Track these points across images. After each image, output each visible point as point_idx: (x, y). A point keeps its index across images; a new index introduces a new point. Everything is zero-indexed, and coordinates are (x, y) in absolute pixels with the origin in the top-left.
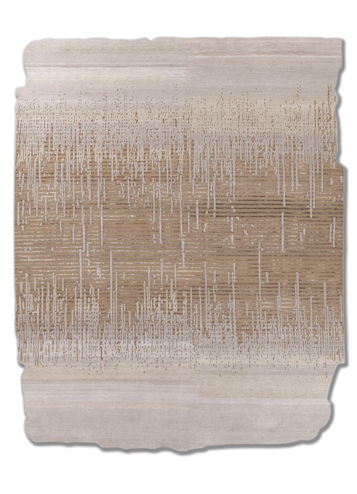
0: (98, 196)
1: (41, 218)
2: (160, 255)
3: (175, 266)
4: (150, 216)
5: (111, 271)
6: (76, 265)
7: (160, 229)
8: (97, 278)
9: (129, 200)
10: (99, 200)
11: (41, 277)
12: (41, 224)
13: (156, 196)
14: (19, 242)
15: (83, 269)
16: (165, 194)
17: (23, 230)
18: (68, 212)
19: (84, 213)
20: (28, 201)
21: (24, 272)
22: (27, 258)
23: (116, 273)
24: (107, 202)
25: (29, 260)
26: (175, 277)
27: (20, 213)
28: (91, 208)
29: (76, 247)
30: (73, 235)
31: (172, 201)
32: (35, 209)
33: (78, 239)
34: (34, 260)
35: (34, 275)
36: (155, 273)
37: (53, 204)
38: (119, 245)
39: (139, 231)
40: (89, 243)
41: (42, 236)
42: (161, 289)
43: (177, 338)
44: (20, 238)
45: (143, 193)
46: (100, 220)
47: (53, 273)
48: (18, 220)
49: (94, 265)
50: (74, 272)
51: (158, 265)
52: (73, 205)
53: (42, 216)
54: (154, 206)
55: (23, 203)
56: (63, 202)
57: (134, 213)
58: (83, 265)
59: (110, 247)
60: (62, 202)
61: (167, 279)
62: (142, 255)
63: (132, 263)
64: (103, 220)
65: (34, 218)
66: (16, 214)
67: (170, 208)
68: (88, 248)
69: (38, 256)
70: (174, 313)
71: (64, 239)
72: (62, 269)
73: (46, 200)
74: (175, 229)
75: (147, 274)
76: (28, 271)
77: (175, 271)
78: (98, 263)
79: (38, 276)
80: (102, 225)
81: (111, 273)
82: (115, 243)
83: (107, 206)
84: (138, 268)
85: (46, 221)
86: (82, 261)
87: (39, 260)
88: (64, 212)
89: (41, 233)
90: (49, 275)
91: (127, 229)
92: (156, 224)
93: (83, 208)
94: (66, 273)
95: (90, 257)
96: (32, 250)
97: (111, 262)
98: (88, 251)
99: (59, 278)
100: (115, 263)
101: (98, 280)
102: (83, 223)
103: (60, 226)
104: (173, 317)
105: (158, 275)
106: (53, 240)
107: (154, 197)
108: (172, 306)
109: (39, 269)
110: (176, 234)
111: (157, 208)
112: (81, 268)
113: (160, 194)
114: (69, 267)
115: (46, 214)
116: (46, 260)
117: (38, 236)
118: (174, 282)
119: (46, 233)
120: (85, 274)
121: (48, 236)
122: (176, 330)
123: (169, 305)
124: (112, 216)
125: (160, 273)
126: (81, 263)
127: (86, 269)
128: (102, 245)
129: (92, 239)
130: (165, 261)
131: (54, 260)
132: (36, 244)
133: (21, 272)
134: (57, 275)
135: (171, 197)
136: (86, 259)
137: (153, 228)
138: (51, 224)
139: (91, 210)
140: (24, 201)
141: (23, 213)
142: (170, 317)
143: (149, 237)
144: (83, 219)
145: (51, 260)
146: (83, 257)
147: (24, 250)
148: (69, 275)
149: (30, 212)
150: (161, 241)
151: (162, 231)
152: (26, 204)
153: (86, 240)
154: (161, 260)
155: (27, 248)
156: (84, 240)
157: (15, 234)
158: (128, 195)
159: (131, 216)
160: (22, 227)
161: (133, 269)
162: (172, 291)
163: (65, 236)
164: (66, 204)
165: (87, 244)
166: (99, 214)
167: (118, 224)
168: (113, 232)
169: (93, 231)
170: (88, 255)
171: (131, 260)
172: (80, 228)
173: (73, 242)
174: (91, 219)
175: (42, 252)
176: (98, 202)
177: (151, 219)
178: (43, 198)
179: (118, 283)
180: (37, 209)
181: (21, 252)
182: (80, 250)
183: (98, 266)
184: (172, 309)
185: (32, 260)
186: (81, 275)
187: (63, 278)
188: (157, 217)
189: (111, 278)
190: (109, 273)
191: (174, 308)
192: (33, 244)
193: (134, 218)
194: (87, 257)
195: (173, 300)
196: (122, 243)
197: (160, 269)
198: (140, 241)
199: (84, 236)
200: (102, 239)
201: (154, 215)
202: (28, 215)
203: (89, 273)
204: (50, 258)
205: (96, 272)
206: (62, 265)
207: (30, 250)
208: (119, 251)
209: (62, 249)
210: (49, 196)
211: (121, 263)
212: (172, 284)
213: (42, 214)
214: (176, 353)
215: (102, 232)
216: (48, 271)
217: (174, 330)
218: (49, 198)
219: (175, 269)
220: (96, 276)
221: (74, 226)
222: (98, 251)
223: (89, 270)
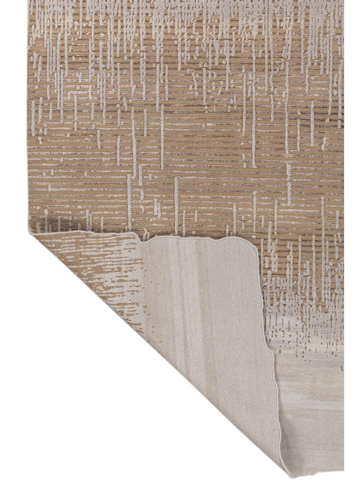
0: (157, 92)
1: (69, 126)
2: (253, 185)
3: (276, 202)
4: (238, 124)
5: (176, 208)
6: (122, 198)
7: (254, 145)
8: (155, 219)
9: (204, 100)
10: (158, 98)
11: (69, 215)
12: (68, 135)
13: (247, 93)
14: (35, 162)
15: (132, 204)
16: (261, 92)
17: (41, 143)
18: (111, 117)
19: (135, 118)
20: (48, 99)
21: (43, 208)
22: (47, 187)
23: (184, 211)
24: (171, 102)
25: (50, 189)
26: (276, 219)
27: (36, 118)
28: (145, 111)
29: (123, 171)
30: (118, 152)
31: (272, 102)
32: (59, 111)
33: (125, 159)
34: (57, 190)
35: (58, 212)
36: (245, 212)
37: (87, 104)
38: (189, 169)
39: (220, 148)
40: (143, 165)
41: (70, 153)
42: (254, 237)
43: (277, 311)
44: (36, 157)
45: (227, 89)
46: (160, 130)
47: (87, 210)
48: (33, 128)
49: (149, 198)
50: (118, 209)
51: (249, 200)
52: (118, 106)
53: (70, 123)
54: (245, 109)
55: (41, 103)
56: (103, 101)
57: (213, 120)
58: (132, 199)
59: (174, 171)
60: (101, 102)
61: (263, 223)
62: (224, 184)
63: (208, 197)
64: (164, 130)
65: (58, 126)
66: (29, 119)
67: (269, 113)
68: (140, 173)
69: (64, 183)
70: (273, 274)
71: (104, 159)
72: (101, 204)
73: (75, 97)
74: (277, 146)
75: (232, 214)
76: (48, 206)
77: (276, 211)
78: (155, 196)
79: (63, 215)
80: (162, 137)
81: (176, 211)
82: (183, 165)
83: (170, 109)
84: (218, 205)
85: (75, 130)
86: (132, 193)
87: (64, 189)
88: (104, 116)
89: (68, 148)
90: (81, 212)
91: (201, 145)
92: (247, 138)
93: (133, 111)
94: (107, 209)
95: (145, 187)
96: (55, 174)
97: (176, 195)
98: (140, 178)
99: (96, 218)
100: (183, 196)
101: (156, 222)
102: (133, 133)
103: (98, 138)
104: (271, 280)
105: (249, 215)
106: (86, 159)
107: (244, 95)
108: (270, 263)
109: (65, 203)
110: (278, 154)
111: (249, 112)
112: (129, 203)
113: (254, 90)
114: (112, 201)
115: (76, 119)
116: (76, 190)
117: (64, 153)
118: (273, 227)
119: (77, 148)
120: (136, 213)
121: (79, 153)
122: (275, 300)
123: (264, 262)
124: (178, 124)
125: (252, 213)
126: (129, 196)
127: (138, 204)
128: (162, 168)
129: (148, 159)
130: (260, 195)
131: (89, 189)
132: (60, 166)
133: (38, 208)
134: (93, 213)
135: (271, 95)
136: (138, 190)
137: (242, 144)
138: (83, 135)
139: (145, 114)
140: (41, 99)
141: (40, 117)
142: (267, 280)
143: (235, 157)
144: (133, 128)
145: (84, 190)
146: (133, 187)
147: (42, 174)
148: (112, 213)
149: (51, 117)
150: (254, 163)
151: (257, 149)
152: (45, 104)
153: (137, 160)
154: (255, 193)
155: (47, 171)
156: (135, 160)
157: (29, 150)
158: (204, 92)
159: (208, 124)
160: (40, 138)
161: (210, 205)
162: (270, 241)
163: (106, 153)
164: (107, 105)
165: (140, 167)
166: (158, 120)
167: (188, 136)
168: (180, 148)
169: (149, 147)
170: (140, 184)
171: (207, 191)
172: (129, 141)
173: (118, 164)
174: (146, 129)
175: (70, 177)
176: (157, 103)
177: (239, 130)
178: (72, 95)
179: (187, 226)
180: (62, 112)
181: (38, 177)
182: (129, 176)
183: (156, 200)
184: (269, 268)
185: (54, 190)
186: (130, 214)
187: (102, 218)
188: (249, 126)
189: (177, 219)
190: (173, 211)
191: (273, 266)
192: (56, 165)
193: (212, 128)
194: (139, 187)
195: (272, 254)
196: (194, 166)
197: (252, 207)
198: (221, 163)
199: (135, 153)
200: (162, 159)
201: (244, 124)
202: (48, 120)
203: (143, 211)
204: (83, 187)
205: (152, 210)
206: (100, 198)
207: (52, 174)
208: (189, 178)
209: (101, 174)
210: (80, 92)
211: (192, 196)
212: (270, 230)
213: (69, 120)
214: (274, 332)
215: (162, 149)
216: (79, 207)
217: (272, 299)
218: (81, 96)
219: (276, 207)
220: (152, 216)
221: (119, 139)
222: (156, 177)
223: (142, 207)
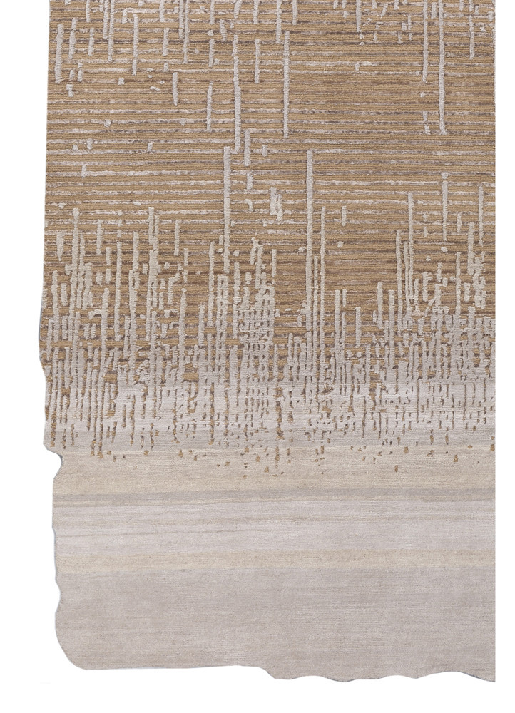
0: (279, 11)
1: (122, 65)
2: (441, 163)
3: (481, 191)
4: (416, 63)
5: (310, 202)
6: (214, 187)
7: (442, 96)
8: (272, 222)
9: (359, 23)
10: (279, 21)
11: (117, 218)
12: (121, 81)
13: (430, 14)
14: (59, 126)
15: (232, 197)
16: (453, 11)
17: (71, 94)
18: (197, 51)
19: (239, 54)
20: (88, 20)
21: (70, 206)
22: (79, 169)
23: (324, 208)
24: (301, 27)
25: (84, 173)
26: (481, 219)
27: (65, 52)
28: (257, 41)
29: (217, 141)
30: (209, 110)
31: (472, 28)
32: (106, 41)
33: (221, 121)
34: (97, 174)
35: (98, 212)
36: (428, 208)
37: (156, 30)
38: (333, 136)
39: (386, 101)
40: (252, 130)
41: (123, 111)
42: (444, 249)
43: (485, 376)
44: (61, 117)
45: (396, 7)
46: (282, 72)
47: (151, 209)
48: (57, 69)
49: (263, 186)
50: (207, 206)
51: (434, 187)
52: (210, 33)
53: (126, 61)
54: (426, 38)
55: (74, 27)
56: (184, 26)
57: (373, 55)
58: (232, 187)
59: (306, 141)
60: (181, 26)
61: (459, 225)
62: (393, 162)
63: (365, 184)
64: (289, 73)
65: (103, 66)
66: (52, 54)
67: (467, 45)
68: (247, 144)
69: (110, 163)
70: (477, 313)
71: (183, 121)
72: (176, 197)
73: (136, 19)
74: (480, 98)
75: (407, 211)
76: (79, 202)
77: (481, 204)
78: (273, 182)
79: (107, 217)
80: (286, 84)
81: (310, 208)
82: (322, 131)
83: (300, 38)
84: (382, 196)
85: (134, 73)
86: (232, 178)
87: (111, 173)
88: (185, 49)
89: (119, 103)
90: (140, 212)
91: (353, 97)
92: (432, 85)
93: (235, 42)
94: (186, 207)
95: (254, 167)
96: (95, 147)
97: (310, 181)
98: (247, 152)
99: (166, 222)
100: (321, 182)
101: (275, 227)
102: (236, 79)
103: (174, 86)
104: (475, 323)
105: (435, 213)
106: (152, 121)
107: (426, 16)
108: (473, 292)
109: (112, 197)
110: (482, 111)
111: (434, 44)
112: (227, 194)
113: (441, 9)
114: (197, 192)
115: (135, 54)
116: (131, 173)
117: (112, 111)
118: (477, 233)
119: (135, 103)
120: (238, 211)
121: (139, 112)
122: (482, 356)
123: (463, 292)
124: (313, 64)
125: (440, 209)
126: (227, 183)
127: (243, 197)
128: (286, 136)
129: (260, 121)
130: (452, 178)
131: (155, 173)
132: (105, 133)
133: (61, 205)
134: (162, 212)
135: (470, 17)
136: (243, 173)
137: (422, 95)
138: (148, 80)
139: (257, 46)
140: (75, 21)
141: (72, 51)
142: (467, 322)
143: (412, 116)
144: (236, 70)
145: (146, 173)
146: (233, 168)
147: (70, 146)
148: (196, 212)
149: (91, 50)
150: (442, 126)
151: (447, 103)
152: (82, 30)
153: (242, 122)
154: (444, 175)
155: (81, 141)
156: (238, 123)
157: (50, 106)
158: (358, 12)
159: (365, 64)
160: (69, 87)
161: (368, 197)
162: (471, 255)
163: (187, 111)
164: (192, 32)
165: (247, 134)
166: (280, 57)
167: (330, 82)
168: (316, 103)
169: (263, 100)
170: (247, 162)
171: (365, 174)
172: (228, 91)
173: (209, 129)
174: (257, 71)
175: (121, 152)
176: (279, 28)
177: (417, 73)
178: (130, 15)
179: (327, 233)
180: (111, 42)
181: (63, 152)
182: (226, 149)
183: (273, 190)
184: (471, 302)
185: (92, 173)
186: (227, 213)
187: (178, 221)
188: (434, 65)
189: (310, 222)
190: (305, 207)
191: (477, 298)
192: (98, 131)
193: (372, 69)
194: (244, 168)
195: (475, 278)
196: (341, 131)
197: (440, 198)
198: (386, 126)
199: (238, 111)
200: (286, 121)
201: (426, 63)
202: (85, 56)
203: (251, 208)
204: (144, 169)
205: (267, 206)
206: (175, 187)
207: (89, 148)
208: (333, 151)
209: (178, 146)
210: (144, 11)
211: (337, 183)
212: (471, 237)
213: (124, 56)
214: (482, 415)
215: (286, 104)
216: (137, 203)
217: (477, 355)
218: (146, 16)
219: (481, 198)
220: (267, 216)
221: (211, 88)
222: (275, 151)
223: (249, 202)
